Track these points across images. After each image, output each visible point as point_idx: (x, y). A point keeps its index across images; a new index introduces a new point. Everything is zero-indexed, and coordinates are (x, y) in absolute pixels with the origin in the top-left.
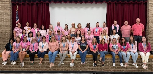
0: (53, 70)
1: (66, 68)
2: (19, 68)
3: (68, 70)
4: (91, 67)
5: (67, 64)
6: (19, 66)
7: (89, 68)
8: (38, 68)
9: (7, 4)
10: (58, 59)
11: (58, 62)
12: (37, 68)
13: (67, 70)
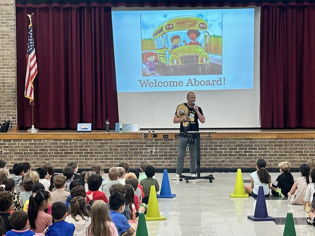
0: (136, 165)
1: (163, 162)
2: (60, 162)
3: (168, 166)
4: (217, 158)
5: (166, 152)
6: (62, 159)
7: (213, 162)
8: (104, 162)
9: (8, 11)
10: (145, 143)
11: (145, 149)
12: (101, 162)
13: (166, 166)
